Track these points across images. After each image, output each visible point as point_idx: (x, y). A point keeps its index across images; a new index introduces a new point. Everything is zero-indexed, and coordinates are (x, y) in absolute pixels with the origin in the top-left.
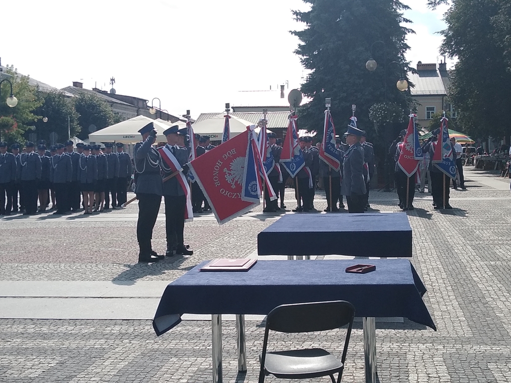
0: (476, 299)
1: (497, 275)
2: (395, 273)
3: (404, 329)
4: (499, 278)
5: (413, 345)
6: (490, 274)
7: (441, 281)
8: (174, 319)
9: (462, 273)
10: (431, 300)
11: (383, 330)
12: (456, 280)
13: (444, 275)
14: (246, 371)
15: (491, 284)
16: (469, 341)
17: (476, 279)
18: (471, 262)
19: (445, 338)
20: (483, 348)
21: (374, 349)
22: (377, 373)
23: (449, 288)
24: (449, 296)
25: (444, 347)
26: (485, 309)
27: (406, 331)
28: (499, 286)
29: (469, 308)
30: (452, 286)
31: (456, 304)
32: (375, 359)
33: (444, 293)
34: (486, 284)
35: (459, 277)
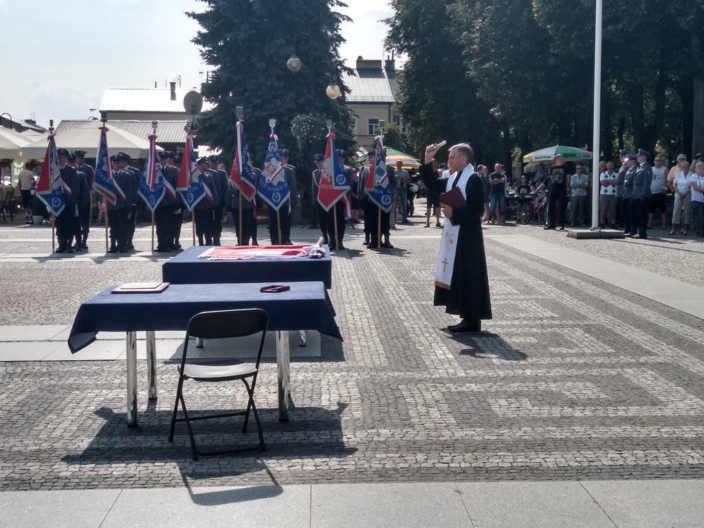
0: (399, 335)
1: (425, 313)
2: (307, 292)
3: (321, 362)
4: (427, 316)
5: (328, 374)
6: (419, 312)
7: (366, 320)
8: (88, 336)
9: (389, 312)
10: (352, 337)
11: (299, 363)
12: (381, 319)
13: (369, 315)
14: (156, 399)
15: (418, 322)
16: (384, 369)
17: (401, 318)
18: (400, 302)
19: (361, 367)
20: (396, 374)
21: (287, 377)
22: (289, 395)
23: (373, 326)
24: (371, 334)
25: (359, 374)
26: (406, 344)
27: (323, 363)
28: (425, 323)
29: (391, 343)
30: (376, 325)
31: (377, 339)
32: (288, 385)
33: (367, 331)
34: (412, 322)
35: (385, 316)
